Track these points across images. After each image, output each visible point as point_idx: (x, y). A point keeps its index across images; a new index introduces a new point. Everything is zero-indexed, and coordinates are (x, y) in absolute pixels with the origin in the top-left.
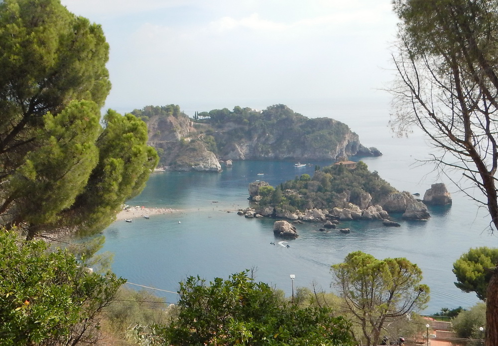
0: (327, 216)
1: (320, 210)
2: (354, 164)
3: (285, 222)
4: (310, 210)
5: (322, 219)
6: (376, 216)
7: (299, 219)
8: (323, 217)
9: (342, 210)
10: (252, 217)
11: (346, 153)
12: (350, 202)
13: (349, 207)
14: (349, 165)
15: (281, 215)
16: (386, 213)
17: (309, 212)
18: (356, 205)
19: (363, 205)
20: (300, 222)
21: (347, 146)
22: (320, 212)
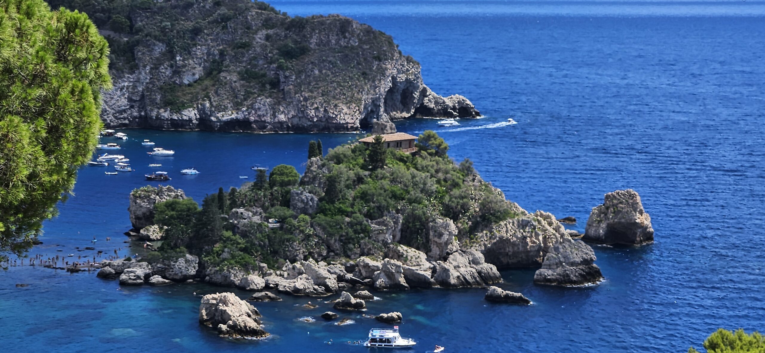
0: (340, 279)
1: (322, 263)
2: (410, 141)
3: (231, 297)
4: (298, 265)
5: (328, 289)
6: (468, 277)
7: (267, 287)
8: (332, 282)
9: (379, 264)
10: (140, 284)
11: (386, 111)
12: (400, 242)
13: (400, 256)
14: (399, 144)
15: (218, 278)
16: (494, 268)
17: (294, 268)
18: (418, 249)
19: (435, 250)
20: (269, 297)
21: (391, 91)
22: (322, 268)
